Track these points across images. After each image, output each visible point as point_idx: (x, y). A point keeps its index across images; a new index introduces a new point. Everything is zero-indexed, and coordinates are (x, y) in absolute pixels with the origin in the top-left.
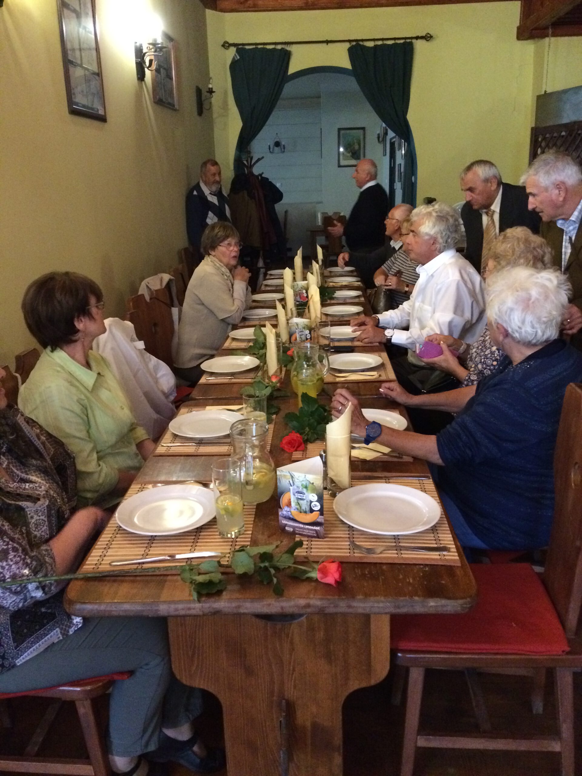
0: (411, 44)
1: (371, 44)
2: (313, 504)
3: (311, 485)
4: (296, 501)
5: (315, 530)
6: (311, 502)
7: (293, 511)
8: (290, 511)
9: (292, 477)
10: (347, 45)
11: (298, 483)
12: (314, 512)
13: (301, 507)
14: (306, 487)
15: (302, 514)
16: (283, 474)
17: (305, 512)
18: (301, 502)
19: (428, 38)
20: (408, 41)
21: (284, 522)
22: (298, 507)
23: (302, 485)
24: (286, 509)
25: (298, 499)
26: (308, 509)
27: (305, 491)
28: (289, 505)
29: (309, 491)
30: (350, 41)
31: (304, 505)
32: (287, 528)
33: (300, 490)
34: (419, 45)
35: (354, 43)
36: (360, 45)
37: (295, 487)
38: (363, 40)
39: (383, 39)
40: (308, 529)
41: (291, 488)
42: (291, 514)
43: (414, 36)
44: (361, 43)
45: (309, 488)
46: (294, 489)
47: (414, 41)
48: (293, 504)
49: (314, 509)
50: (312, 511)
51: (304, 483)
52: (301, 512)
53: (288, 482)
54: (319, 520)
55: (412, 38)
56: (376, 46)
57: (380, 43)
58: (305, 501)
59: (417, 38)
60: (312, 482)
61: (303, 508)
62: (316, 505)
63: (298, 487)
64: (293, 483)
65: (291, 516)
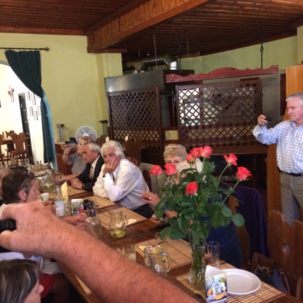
0: (38, 52)
1: (18, 51)
3: (222, 279)
4: (215, 290)
5: (224, 301)
6: (222, 287)
7: (214, 296)
9: (213, 279)
10: (4, 51)
11: (216, 280)
12: (224, 292)
13: (217, 292)
14: (220, 281)
16: (208, 279)
17: (220, 294)
19: (47, 49)
20: (37, 50)
24: (211, 296)
26: (221, 291)
27: (219, 283)
28: (212, 293)
30: (6, 48)
31: (219, 290)
34: (42, 52)
35: (8, 50)
36: (11, 51)
38: (13, 48)
39: (24, 49)
40: (221, 302)
41: (213, 284)
43: (39, 48)
48: (214, 292)
49: (223, 290)
51: (219, 279)
52: (218, 295)
53: (211, 282)
54: (225, 295)
55: (39, 49)
56: (20, 52)
57: (22, 50)
58: (220, 288)
59: (41, 49)
60: (222, 277)
61: (219, 292)
62: (224, 288)
63: (216, 283)
64: (214, 281)
65: (213, 299)
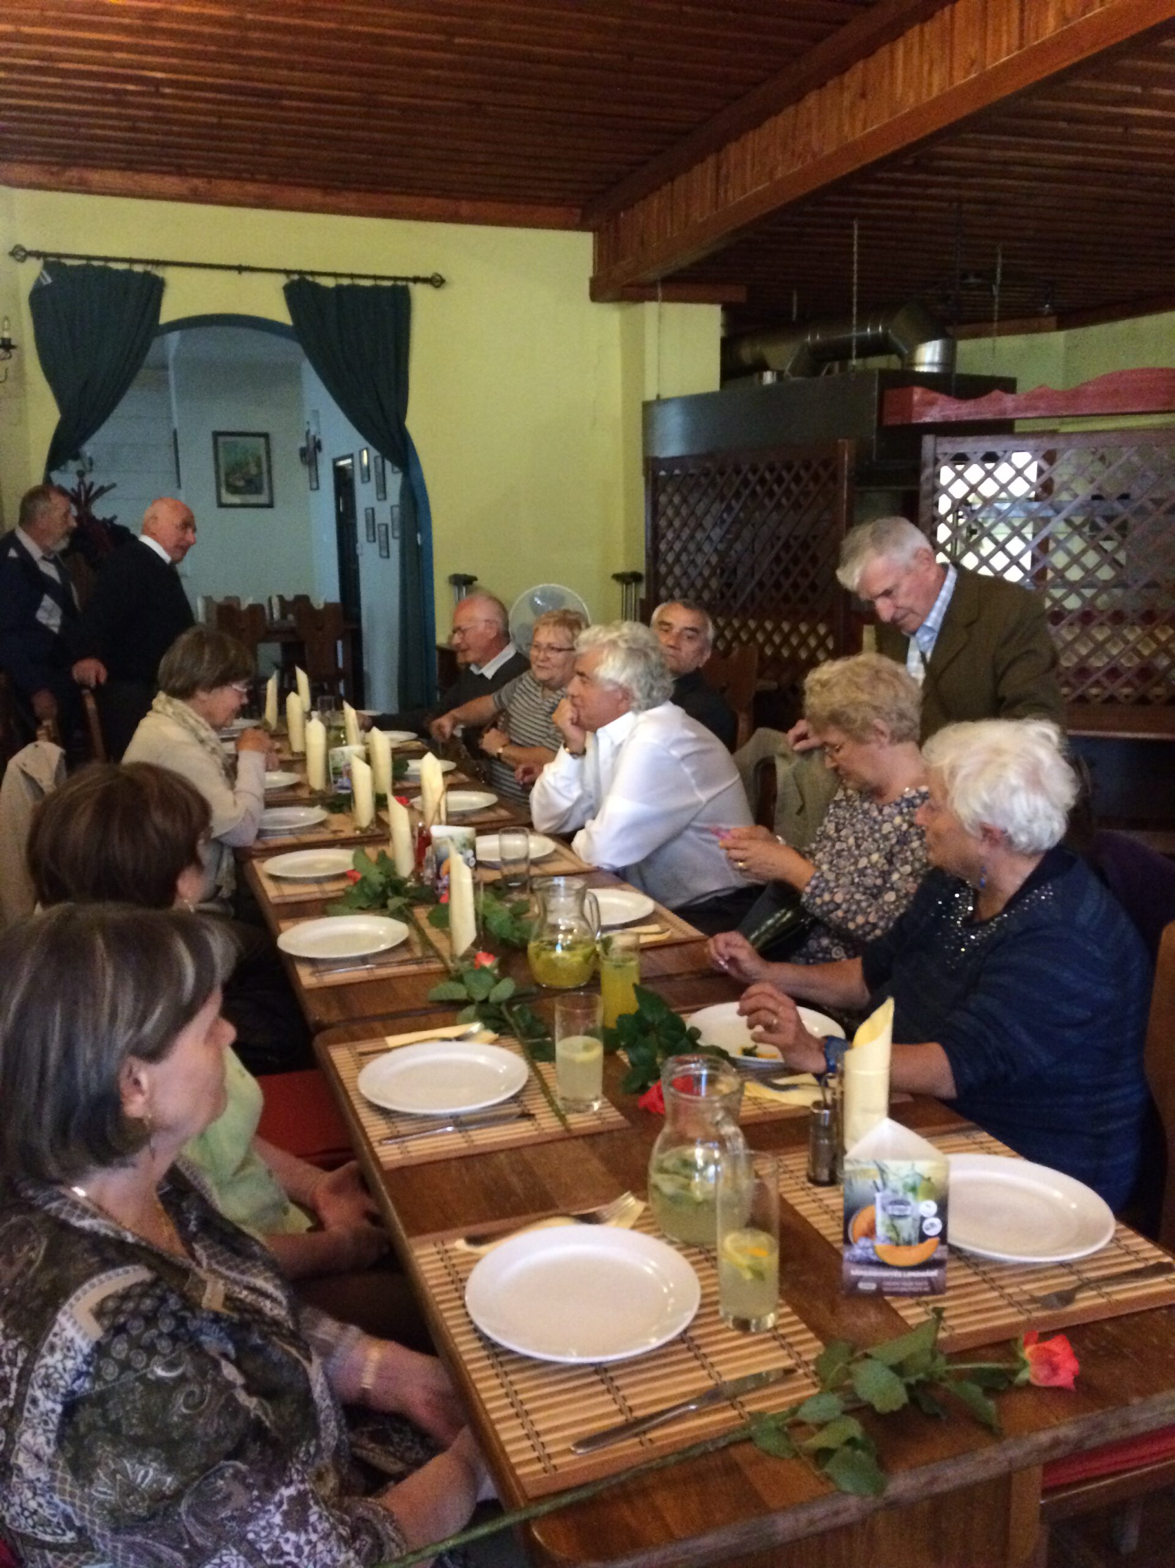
0: (405, 292)
1: (329, 283)
2: (926, 1223)
3: (925, 1183)
4: (888, 1222)
5: (929, 1279)
6: (923, 1219)
7: (881, 1246)
8: (873, 1247)
9: (882, 1171)
10: (282, 280)
11: (894, 1182)
12: (929, 1241)
13: (898, 1235)
14: (914, 1189)
15: (902, 1248)
16: (858, 1167)
17: (909, 1243)
18: (900, 1223)
19: (436, 282)
20: (400, 283)
21: (856, 1272)
22: (892, 1234)
23: (905, 1186)
24: (863, 1242)
25: (893, 1217)
26: (914, 1235)
27: (910, 1197)
28: (871, 1232)
29: (920, 1197)
30: (287, 272)
31: (907, 1229)
32: (862, 1286)
33: (900, 1196)
34: (420, 294)
35: (296, 277)
36: (308, 282)
37: (888, 1192)
38: (313, 273)
39: (352, 276)
40: (913, 1279)
41: (878, 1196)
42: (875, 1253)
43: (411, 275)
44: (310, 278)
45: (920, 1190)
46: (883, 1198)
47: (411, 285)
48: (881, 1230)
49: (928, 1233)
50: (923, 1237)
51: (910, 1181)
52: (897, 1245)
53: (870, 1183)
54: (937, 1256)
55: (407, 279)
56: (339, 289)
57: (346, 282)
58: (910, 1220)
59: (416, 280)
60: (926, 1176)
61: (905, 1235)
62: (932, 1225)
63: (895, 1191)
64: (885, 1184)
65: (874, 1258)
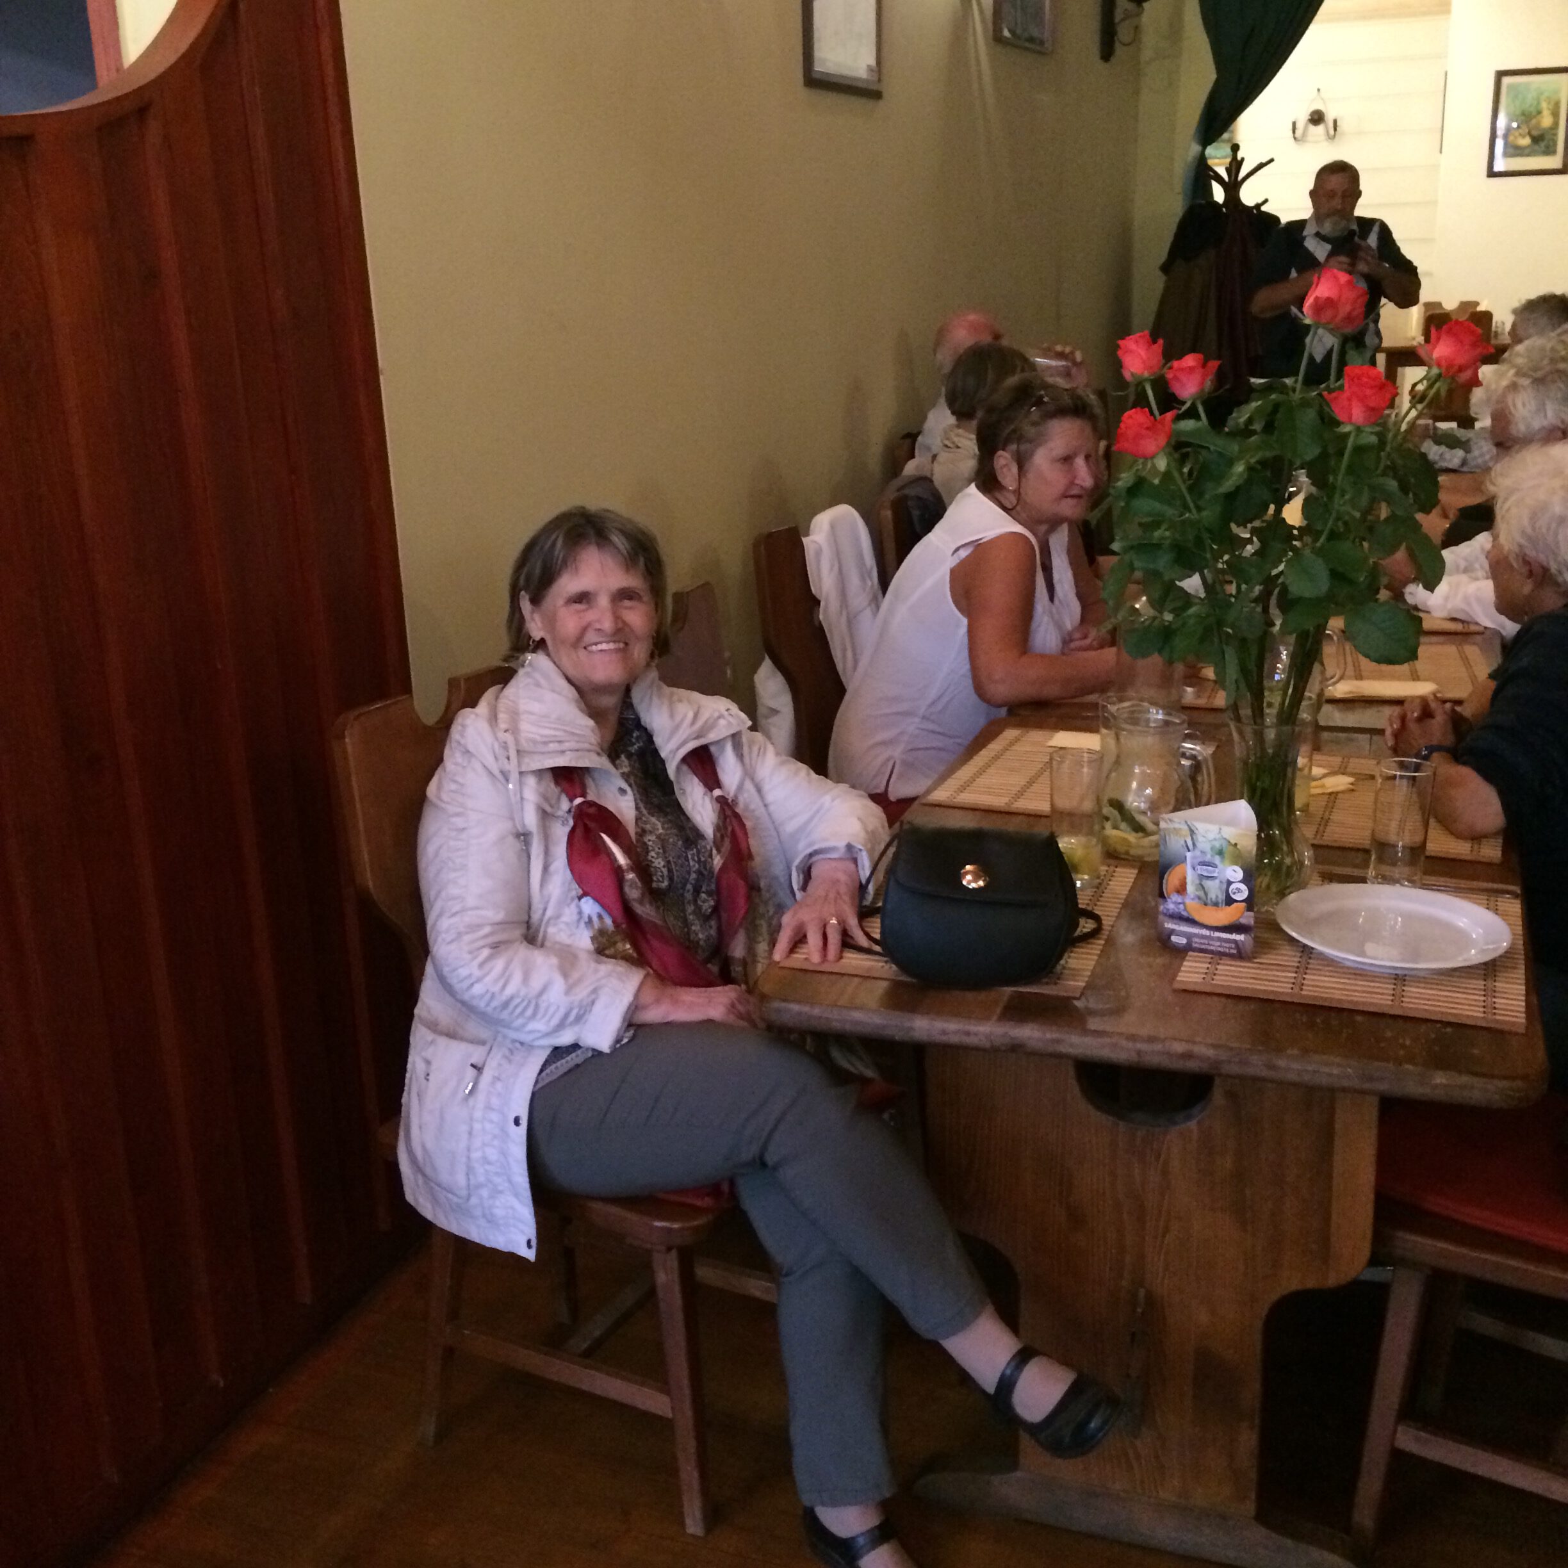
2: (1232, 887)
3: (1231, 848)
5: (1235, 942)
6: (1229, 883)
7: (1190, 903)
8: (1183, 903)
9: (1192, 832)
11: (1203, 844)
12: (1235, 905)
14: (1220, 853)
16: (1171, 826)
21: (1170, 925)
23: (1212, 848)
24: (1175, 898)
27: (1217, 860)
28: (1182, 889)
29: (1227, 861)
32: (1174, 938)
37: (1197, 853)
40: (1219, 939)
41: (1189, 854)
42: (1185, 909)
45: (1226, 855)
49: (1235, 897)
51: (1217, 845)
53: (1182, 842)
54: (1243, 921)
60: (1233, 842)
62: (1239, 890)
63: (1203, 852)
64: (1194, 844)
65: (1185, 914)
